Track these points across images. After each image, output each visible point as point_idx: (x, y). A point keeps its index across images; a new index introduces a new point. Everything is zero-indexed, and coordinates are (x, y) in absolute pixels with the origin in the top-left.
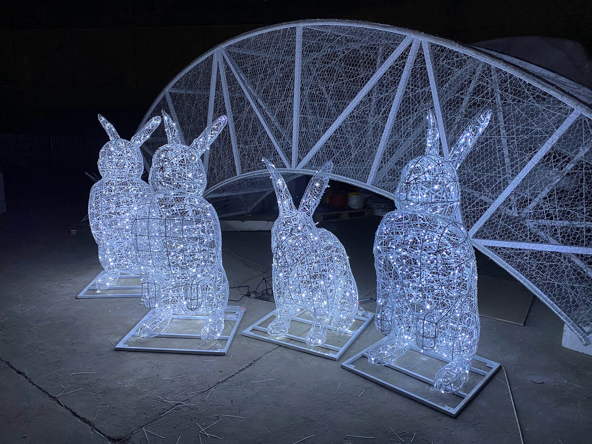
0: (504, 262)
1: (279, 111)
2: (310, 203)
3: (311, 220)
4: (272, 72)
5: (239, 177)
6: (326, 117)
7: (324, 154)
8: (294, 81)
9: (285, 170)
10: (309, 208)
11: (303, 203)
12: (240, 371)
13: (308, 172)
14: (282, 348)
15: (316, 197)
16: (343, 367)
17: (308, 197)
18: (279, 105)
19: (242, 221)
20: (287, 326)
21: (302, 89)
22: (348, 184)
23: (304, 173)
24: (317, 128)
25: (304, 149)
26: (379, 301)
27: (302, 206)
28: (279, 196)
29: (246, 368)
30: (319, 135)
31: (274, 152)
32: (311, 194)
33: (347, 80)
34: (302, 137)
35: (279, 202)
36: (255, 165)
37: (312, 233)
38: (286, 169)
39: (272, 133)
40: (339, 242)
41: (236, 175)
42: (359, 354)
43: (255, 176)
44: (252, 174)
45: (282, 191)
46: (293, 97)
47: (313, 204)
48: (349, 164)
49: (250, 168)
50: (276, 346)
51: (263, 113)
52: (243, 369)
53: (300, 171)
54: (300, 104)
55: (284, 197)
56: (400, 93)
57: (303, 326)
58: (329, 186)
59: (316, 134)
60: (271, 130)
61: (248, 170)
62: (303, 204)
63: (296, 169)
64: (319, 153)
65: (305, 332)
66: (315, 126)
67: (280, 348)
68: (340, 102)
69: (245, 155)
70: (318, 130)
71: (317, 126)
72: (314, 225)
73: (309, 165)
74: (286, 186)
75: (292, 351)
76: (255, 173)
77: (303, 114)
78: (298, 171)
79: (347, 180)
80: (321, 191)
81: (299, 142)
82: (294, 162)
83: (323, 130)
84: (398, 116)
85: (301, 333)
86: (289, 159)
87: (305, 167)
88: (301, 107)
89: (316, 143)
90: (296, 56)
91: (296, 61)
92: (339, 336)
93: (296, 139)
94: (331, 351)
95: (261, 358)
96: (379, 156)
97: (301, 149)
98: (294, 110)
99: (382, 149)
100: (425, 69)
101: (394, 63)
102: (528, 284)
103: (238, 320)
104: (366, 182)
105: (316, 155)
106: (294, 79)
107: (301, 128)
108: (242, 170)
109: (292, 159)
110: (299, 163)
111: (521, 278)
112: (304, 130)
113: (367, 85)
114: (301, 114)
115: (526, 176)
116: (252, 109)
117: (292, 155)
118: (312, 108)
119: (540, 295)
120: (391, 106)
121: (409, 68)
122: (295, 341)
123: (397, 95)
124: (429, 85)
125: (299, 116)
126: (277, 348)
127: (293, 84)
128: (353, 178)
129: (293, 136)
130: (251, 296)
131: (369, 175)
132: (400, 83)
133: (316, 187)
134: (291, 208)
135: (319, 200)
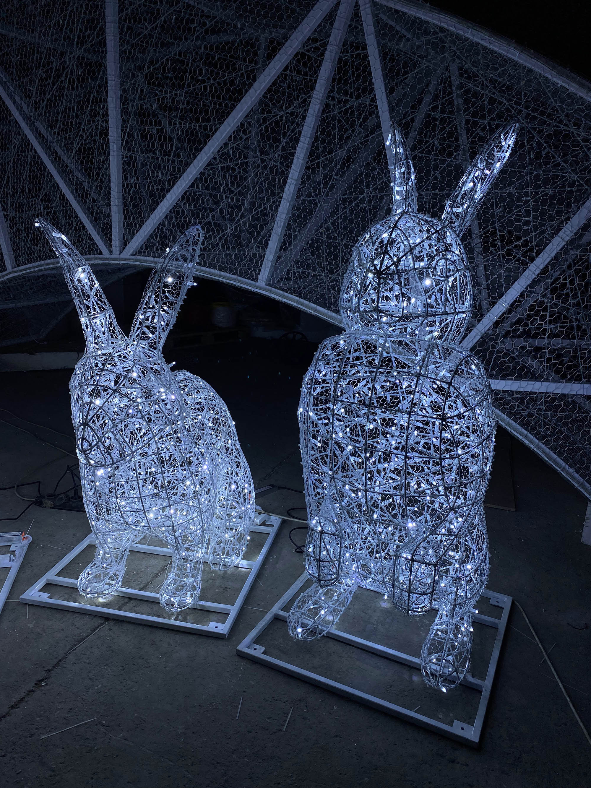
1: (82, 144)
2: (155, 321)
3: (159, 358)
4: (61, 64)
5: (10, 273)
6: (174, 156)
7: (174, 227)
8: (106, 82)
9: (101, 259)
11: (139, 321)
13: (147, 261)
15: (169, 307)
16: (242, 655)
18: (79, 131)
21: (124, 101)
22: (222, 283)
23: (136, 263)
24: (157, 177)
25: (134, 218)
27: (138, 328)
28: (82, 307)
29: (28, 695)
30: (162, 190)
31: (77, 224)
32: (156, 302)
33: (212, 82)
34: (129, 194)
35: (83, 320)
36: (40, 250)
38: (101, 256)
39: (69, 187)
41: (5, 270)
42: (268, 617)
43: (41, 270)
44: (36, 267)
45: (88, 296)
46: (107, 115)
47: (162, 323)
48: (223, 247)
49: (31, 255)
50: (97, 622)
51: (48, 149)
52: (21, 700)
53: (129, 260)
54: (122, 130)
55: (94, 309)
56: (317, 107)
58: (195, 284)
59: (157, 189)
60: (68, 181)
61: (28, 259)
62: (140, 323)
63: (122, 256)
64: (164, 225)
65: (156, 576)
66: (153, 172)
67: (107, 626)
68: (200, 126)
69: (19, 231)
70: (160, 180)
71: (157, 172)
72: (167, 367)
73: (147, 248)
74: (97, 285)
75: (131, 627)
76: (43, 265)
77: (129, 150)
78: (125, 260)
79: (220, 276)
80: (178, 295)
81: (125, 205)
82: (116, 242)
83: (169, 180)
84: (312, 154)
85: (149, 578)
86: (107, 237)
87: (138, 252)
88: (124, 136)
89: (158, 205)
90: (108, 31)
91: (108, 40)
92: (224, 576)
93: (118, 198)
94: (212, 616)
95: (65, 657)
96: (280, 230)
97: (129, 218)
98: (110, 141)
99: (284, 216)
100: (366, 56)
101: (304, 47)
102: (544, 452)
103: (15, 566)
104: (256, 280)
105: (158, 228)
106: (106, 78)
107: (125, 176)
108: (16, 262)
109: (113, 238)
110: (126, 244)
111: (531, 442)
112: (132, 181)
113: (252, 91)
114: (125, 149)
115: (548, 264)
116: (26, 141)
117: (111, 229)
118: (146, 138)
119: (564, 469)
120: (300, 133)
121: (333, 55)
122: (138, 602)
123: (311, 111)
124: (372, 90)
125: (121, 153)
126: (100, 626)
127: (106, 88)
128: (231, 271)
129: (112, 192)
130: (44, 505)
131: (261, 266)
132: (317, 87)
133: (166, 285)
134: (113, 333)
135: (174, 314)
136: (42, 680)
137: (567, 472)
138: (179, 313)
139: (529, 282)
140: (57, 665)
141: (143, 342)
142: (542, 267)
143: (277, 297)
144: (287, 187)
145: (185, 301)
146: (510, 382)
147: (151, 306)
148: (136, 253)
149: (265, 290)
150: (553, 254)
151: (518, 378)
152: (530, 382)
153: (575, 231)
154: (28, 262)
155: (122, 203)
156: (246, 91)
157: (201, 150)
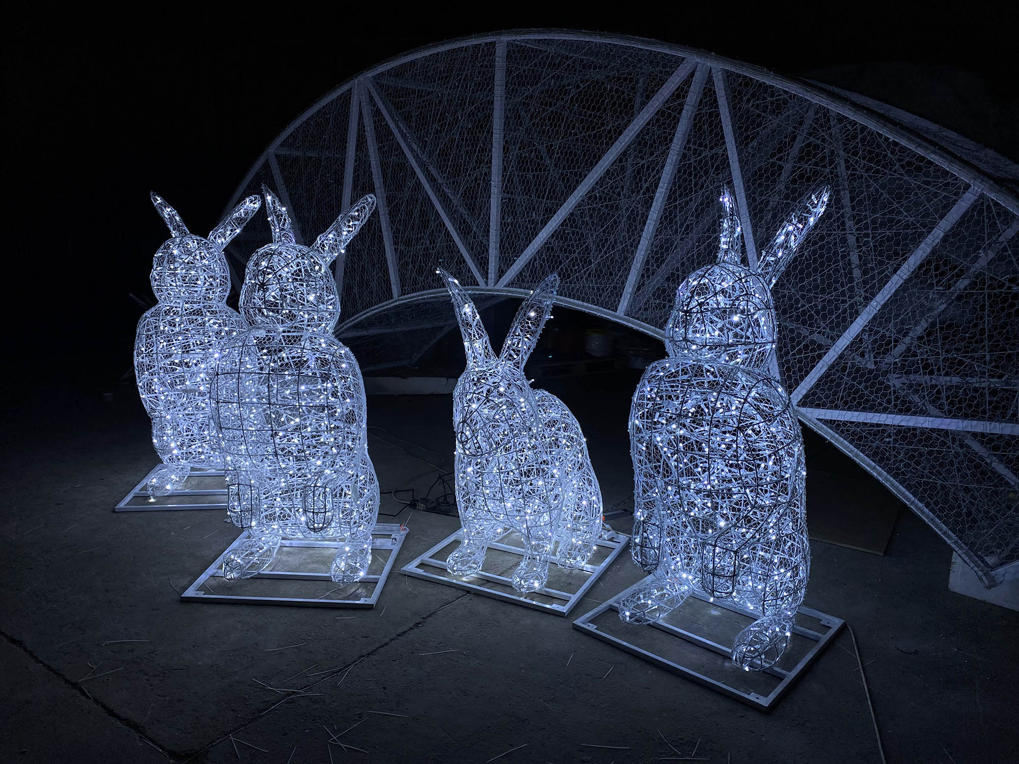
0: (851, 446)
1: (467, 188)
2: (520, 346)
3: (521, 375)
4: (454, 119)
5: (396, 301)
6: (547, 199)
7: (544, 261)
8: (492, 136)
9: (477, 290)
10: (518, 355)
11: (507, 345)
12: (399, 635)
13: (518, 292)
14: (472, 596)
15: (530, 335)
16: (577, 629)
17: (516, 335)
18: (466, 176)
19: (403, 378)
20: (481, 557)
21: (506, 150)
22: (585, 313)
23: (509, 294)
24: (532, 217)
25: (509, 253)
26: (639, 514)
27: (507, 351)
28: (466, 335)
29: (409, 630)
30: (535, 228)
31: (458, 258)
32: (521, 331)
33: (583, 134)
34: (506, 232)
35: (466, 344)
36: (424, 281)
37: (524, 397)
38: (477, 287)
39: (454, 225)
40: (570, 414)
41: (392, 299)
42: (604, 606)
43: (424, 299)
44: (420, 296)
45: (471, 326)
46: (491, 163)
47: (525, 347)
48: (587, 279)
49: (416, 285)
50: (461, 593)
51: (438, 190)
52: (405, 632)
53: (502, 291)
54: (503, 176)
55: (475, 336)
56: (675, 157)
57: (508, 557)
58: (552, 317)
59: (531, 228)
60: (453, 220)
62: (508, 347)
63: (496, 287)
64: (535, 260)
65: (511, 568)
66: (528, 213)
67: (468, 597)
68: (571, 173)
69: (407, 264)
70: (533, 220)
71: (532, 213)
72: (527, 383)
73: (519, 281)
74: (478, 317)
75: (487, 600)
76: (425, 294)
77: (508, 193)
78: (498, 291)
79: (583, 306)
80: (538, 325)
81: (502, 241)
82: (492, 275)
83: (542, 220)
84: (671, 197)
85: (504, 569)
86: (484, 270)
87: (511, 284)
88: (504, 181)
89: (530, 242)
90: (496, 92)
91: (495, 100)
92: (570, 575)
93: (496, 236)
94: (555, 600)
95: (435, 613)
96: (639, 265)
97: (505, 253)
98: (492, 185)
99: (643, 253)
100: (718, 115)
101: (664, 106)
102: (892, 485)
103: (396, 549)
104: (616, 310)
105: (530, 263)
106: (492, 132)
107: (503, 216)
108: (402, 290)
109: (489, 271)
110: (500, 277)
111: (879, 474)
112: (509, 220)
113: (617, 142)
114: (504, 192)
115: (888, 300)
116: (419, 184)
117: (488, 263)
118: (523, 183)
119: (913, 503)
120: (659, 178)
121: (690, 113)
122: (494, 584)
123: (669, 161)
124: (724, 143)
125: (500, 196)
126: (462, 596)
127: (491, 140)
128: (593, 303)
129: (490, 230)
130: (418, 507)
131: (621, 298)
132: (675, 140)
133: (529, 319)
134: (487, 355)
135: (535, 340)
136: (420, 623)
137: (917, 506)
138: (538, 340)
139: (871, 317)
140: (430, 615)
141: (510, 362)
142: (882, 303)
143: (634, 327)
144: (646, 227)
145: (543, 330)
146: (857, 413)
147: (517, 334)
148: (509, 285)
149: (624, 319)
150: (893, 291)
151: (864, 410)
152: (876, 414)
153: (912, 270)
154: (413, 290)
155: (499, 240)
156: (612, 143)
157: (571, 195)
